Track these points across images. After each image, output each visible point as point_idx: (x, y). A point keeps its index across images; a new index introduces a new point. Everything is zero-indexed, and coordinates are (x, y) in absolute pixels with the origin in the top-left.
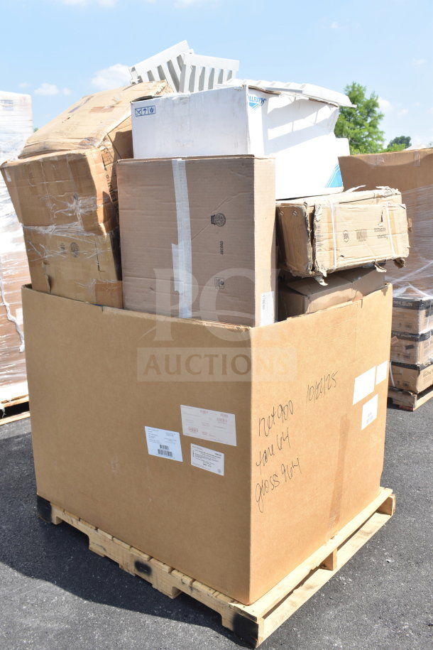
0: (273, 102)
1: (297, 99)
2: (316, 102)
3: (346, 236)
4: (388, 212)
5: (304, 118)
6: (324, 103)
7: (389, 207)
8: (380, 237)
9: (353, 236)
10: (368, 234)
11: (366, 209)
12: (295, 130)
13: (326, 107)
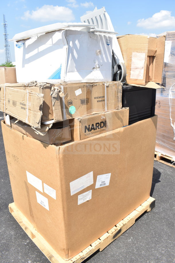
0: (28, 43)
1: (38, 36)
2: (50, 33)
3: (9, 101)
4: (28, 95)
5: (45, 44)
6: (55, 31)
7: (29, 93)
8: (22, 108)
9: (11, 102)
10: (17, 104)
11: (17, 91)
12: (39, 51)
13: (57, 33)
